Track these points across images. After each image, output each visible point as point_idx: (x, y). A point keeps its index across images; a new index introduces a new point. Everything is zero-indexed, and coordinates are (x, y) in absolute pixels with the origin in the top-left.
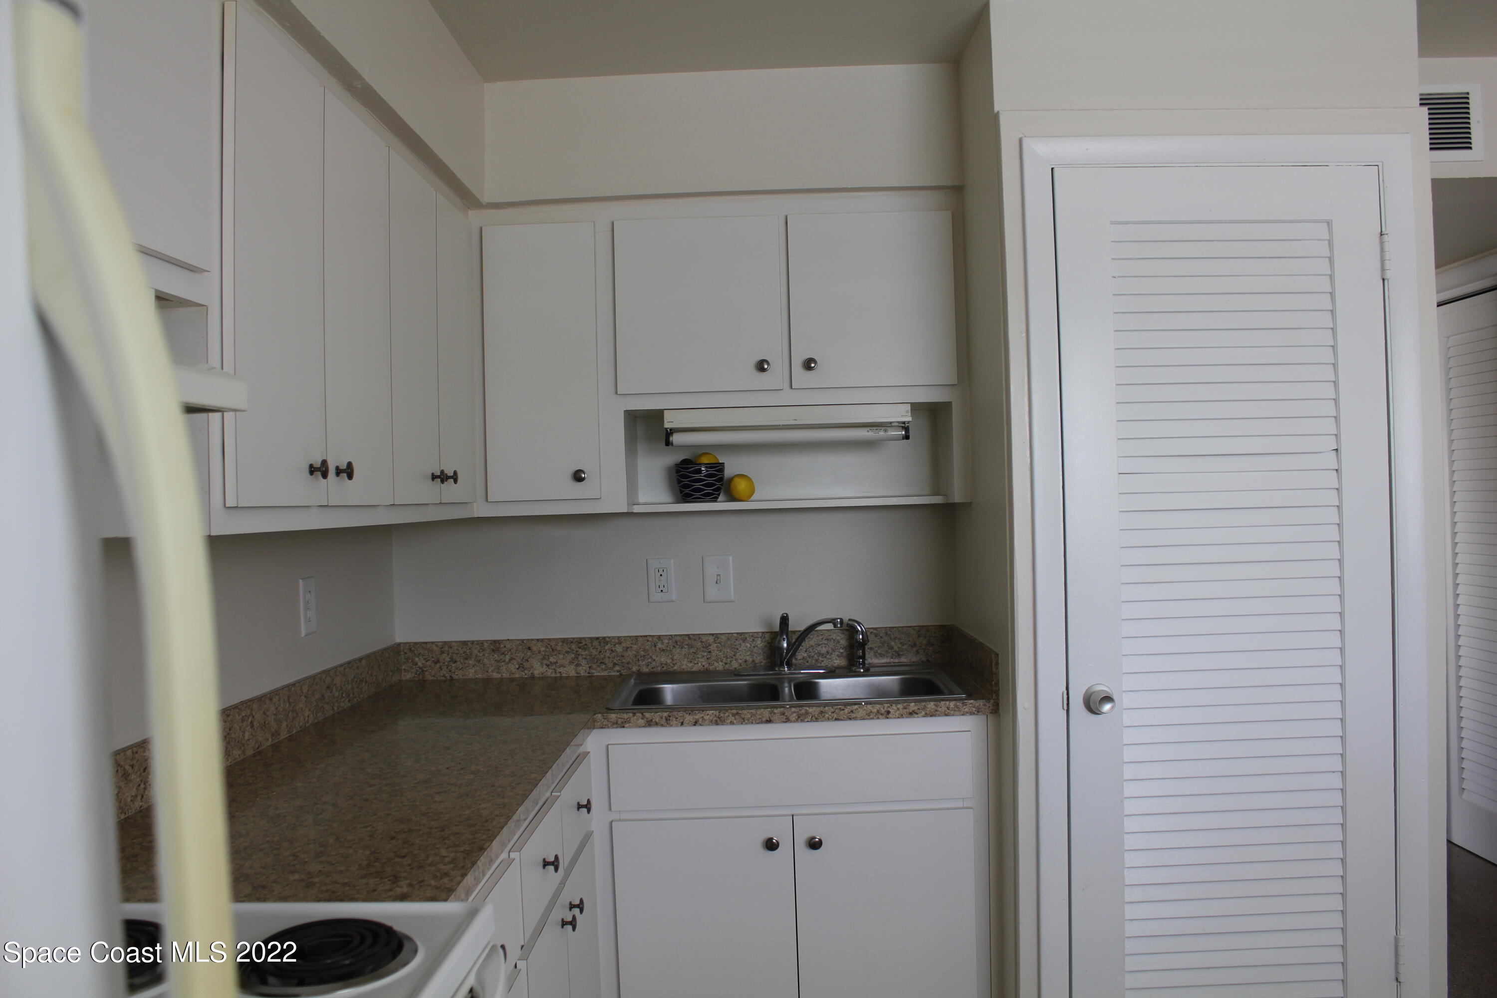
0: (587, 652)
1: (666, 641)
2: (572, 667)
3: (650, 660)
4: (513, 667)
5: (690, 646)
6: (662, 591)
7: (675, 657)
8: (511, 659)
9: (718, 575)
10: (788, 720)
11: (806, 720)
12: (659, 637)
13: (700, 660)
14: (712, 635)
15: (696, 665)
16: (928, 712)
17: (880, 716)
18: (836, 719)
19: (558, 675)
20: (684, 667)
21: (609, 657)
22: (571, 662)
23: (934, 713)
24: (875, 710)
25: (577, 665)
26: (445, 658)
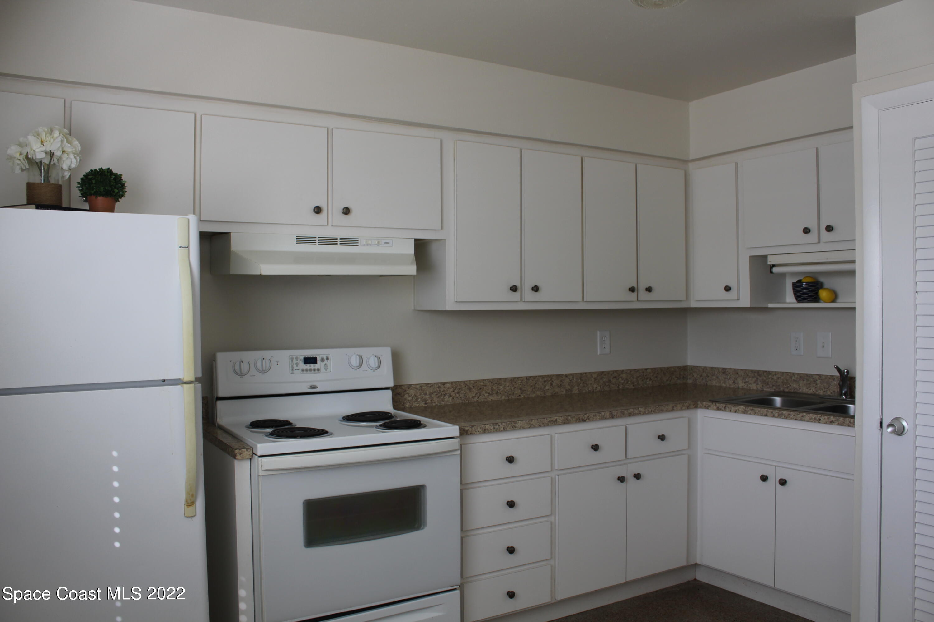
0: (761, 378)
1: (796, 376)
2: (755, 385)
3: (789, 385)
4: (731, 382)
5: (808, 380)
6: (797, 349)
7: (801, 385)
8: (730, 378)
9: (823, 343)
10: (774, 416)
11: (782, 417)
12: (793, 374)
13: (812, 388)
14: (818, 375)
15: (810, 391)
16: (840, 423)
17: (816, 421)
18: (796, 419)
19: (749, 388)
20: (804, 391)
21: (771, 382)
22: (754, 382)
23: (843, 424)
24: (814, 418)
25: (757, 384)
26: (704, 374)
